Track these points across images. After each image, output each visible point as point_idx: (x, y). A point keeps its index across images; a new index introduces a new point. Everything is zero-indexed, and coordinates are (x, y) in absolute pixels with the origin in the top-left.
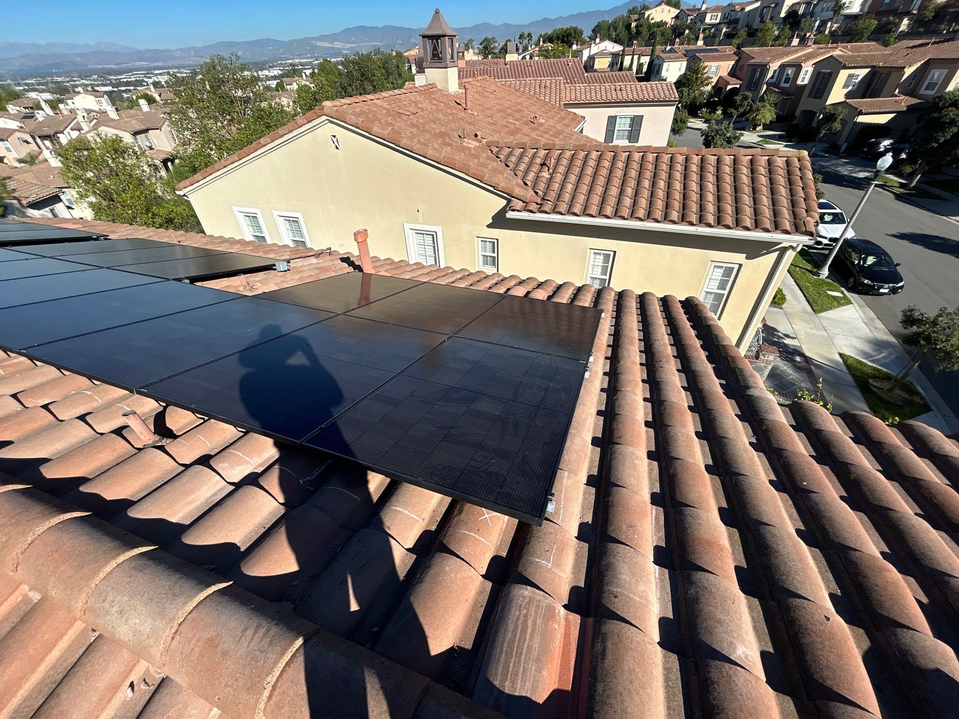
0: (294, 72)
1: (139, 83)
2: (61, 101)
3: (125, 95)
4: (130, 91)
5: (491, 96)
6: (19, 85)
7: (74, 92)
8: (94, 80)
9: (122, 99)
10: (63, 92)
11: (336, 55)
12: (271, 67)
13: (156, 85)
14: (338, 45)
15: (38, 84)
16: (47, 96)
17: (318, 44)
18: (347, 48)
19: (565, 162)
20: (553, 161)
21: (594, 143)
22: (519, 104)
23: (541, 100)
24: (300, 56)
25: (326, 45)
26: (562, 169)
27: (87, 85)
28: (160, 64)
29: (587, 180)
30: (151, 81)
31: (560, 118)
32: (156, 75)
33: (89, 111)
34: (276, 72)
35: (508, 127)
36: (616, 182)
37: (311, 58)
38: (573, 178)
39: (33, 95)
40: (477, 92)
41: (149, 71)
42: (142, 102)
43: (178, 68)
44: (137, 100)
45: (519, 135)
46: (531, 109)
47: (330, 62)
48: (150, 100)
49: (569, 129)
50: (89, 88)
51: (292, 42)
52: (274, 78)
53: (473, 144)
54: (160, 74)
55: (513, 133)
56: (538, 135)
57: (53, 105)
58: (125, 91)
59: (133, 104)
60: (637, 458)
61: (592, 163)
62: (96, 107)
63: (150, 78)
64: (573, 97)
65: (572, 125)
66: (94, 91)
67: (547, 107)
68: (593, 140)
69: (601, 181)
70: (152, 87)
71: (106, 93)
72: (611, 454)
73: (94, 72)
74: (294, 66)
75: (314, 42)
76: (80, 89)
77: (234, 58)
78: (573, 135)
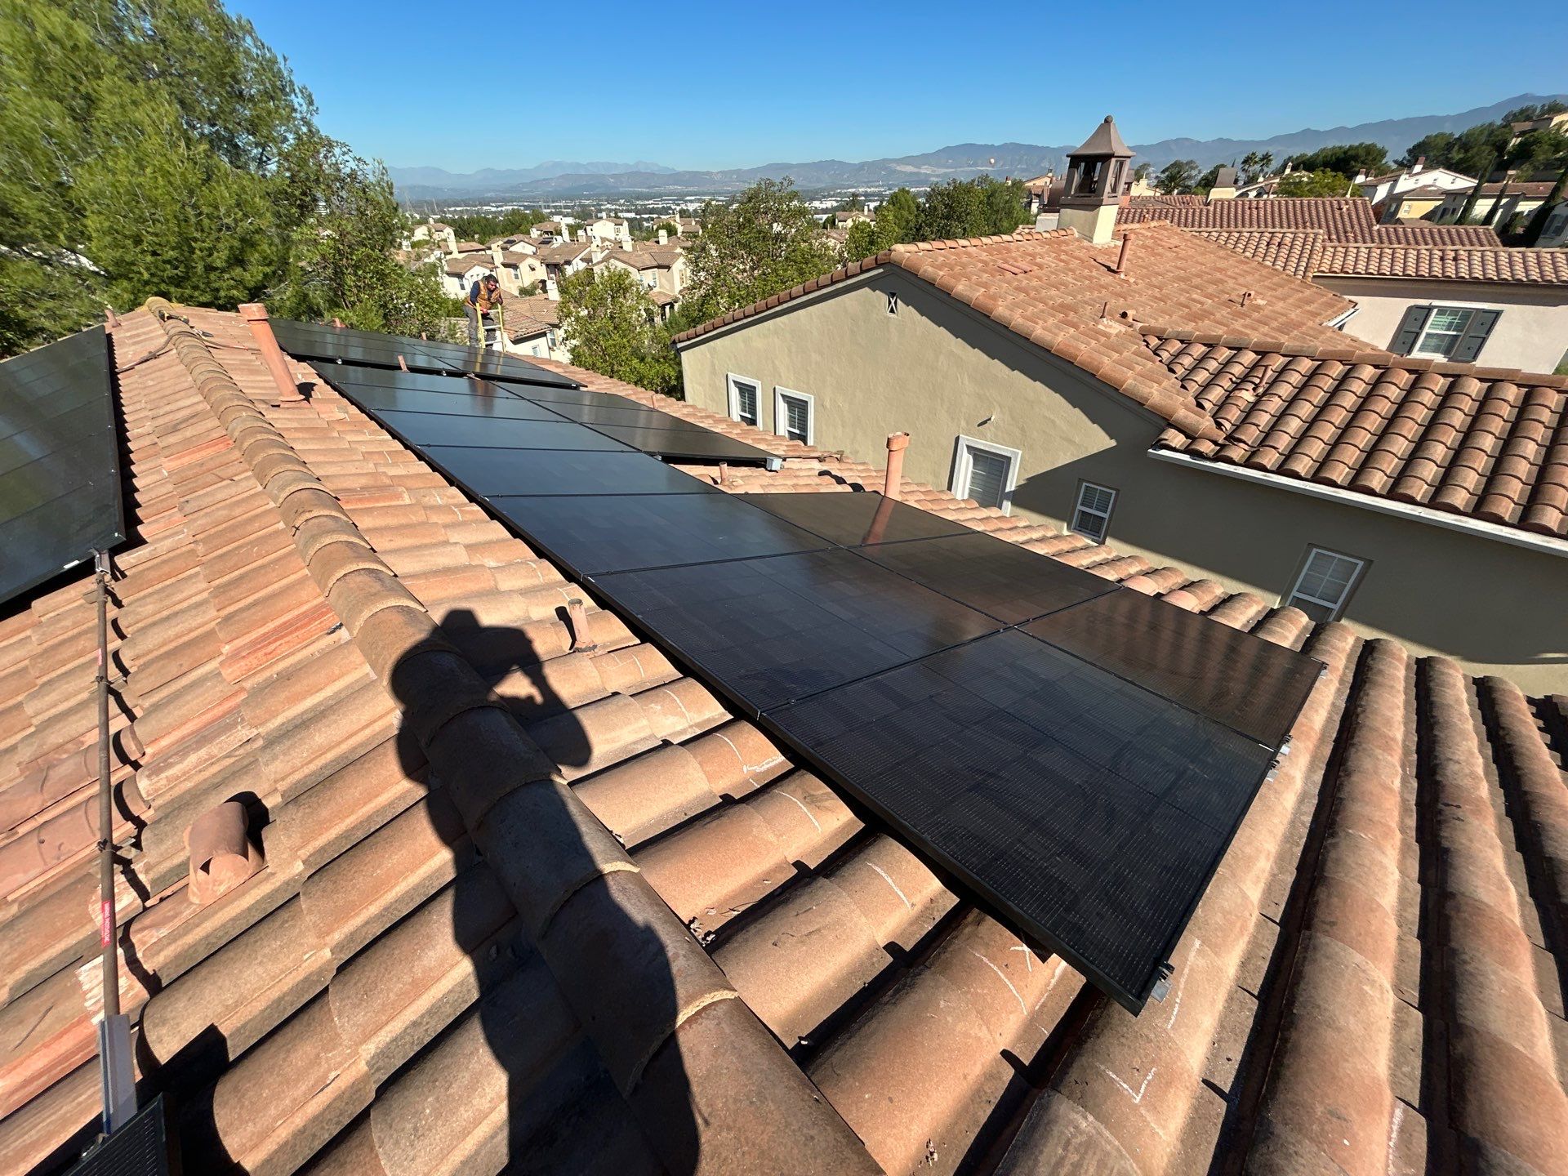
0: (854, 204)
1: (665, 211)
2: (579, 227)
3: (646, 224)
4: (653, 219)
5: (1169, 254)
6: (548, 207)
7: (596, 217)
8: (621, 205)
9: (640, 228)
10: (585, 217)
11: (919, 183)
12: (824, 197)
13: (683, 213)
14: (925, 170)
15: (566, 207)
16: (570, 221)
17: (898, 168)
18: (940, 175)
19: (1295, 378)
20: (1269, 373)
21: (1368, 351)
22: (1220, 270)
23: (1268, 267)
24: (868, 184)
25: (910, 169)
26: (1285, 390)
27: (611, 210)
28: (695, 189)
29: (1339, 416)
30: (678, 208)
31: (1300, 300)
32: (686, 201)
33: (603, 240)
34: (829, 204)
35: (1187, 307)
36: (1410, 429)
37: (882, 186)
38: (1305, 410)
39: (556, 219)
40: (1144, 247)
41: (681, 197)
42: (663, 233)
43: (713, 194)
44: (657, 230)
45: (1207, 322)
46: (1241, 280)
47: (908, 192)
48: (671, 232)
49: (1318, 320)
50: (612, 215)
51: (862, 166)
52: (825, 211)
53: (1114, 328)
54: (691, 201)
55: (1195, 318)
56: (1245, 326)
57: (573, 230)
58: (647, 220)
59: (652, 234)
60: (1372, 983)
61: (1359, 387)
62: (612, 236)
63: (678, 205)
64: (1337, 266)
65: (1325, 314)
66: (617, 217)
67: (1276, 279)
68: (1367, 345)
69: (1372, 422)
70: (678, 216)
71: (627, 219)
72: (1306, 949)
73: (622, 195)
74: (858, 195)
75: (893, 165)
76: (604, 215)
77: (785, 184)
78: (1322, 333)
